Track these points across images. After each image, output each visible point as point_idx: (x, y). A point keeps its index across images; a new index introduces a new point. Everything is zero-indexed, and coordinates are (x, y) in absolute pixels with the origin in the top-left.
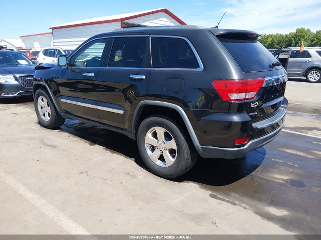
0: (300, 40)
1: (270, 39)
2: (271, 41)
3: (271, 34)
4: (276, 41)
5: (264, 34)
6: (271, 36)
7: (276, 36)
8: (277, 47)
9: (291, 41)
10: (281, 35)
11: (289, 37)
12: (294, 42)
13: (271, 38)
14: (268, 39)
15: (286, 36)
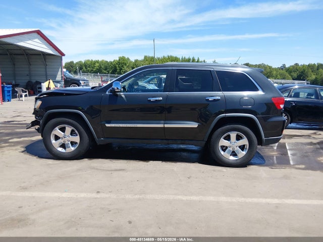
0: (122, 66)
1: (97, 65)
2: (98, 66)
3: (97, 60)
4: (103, 67)
5: (90, 60)
6: (98, 62)
7: (102, 61)
8: (105, 71)
9: (115, 67)
10: (106, 62)
11: (113, 63)
12: (118, 68)
13: (98, 63)
14: (95, 64)
15: (111, 63)
